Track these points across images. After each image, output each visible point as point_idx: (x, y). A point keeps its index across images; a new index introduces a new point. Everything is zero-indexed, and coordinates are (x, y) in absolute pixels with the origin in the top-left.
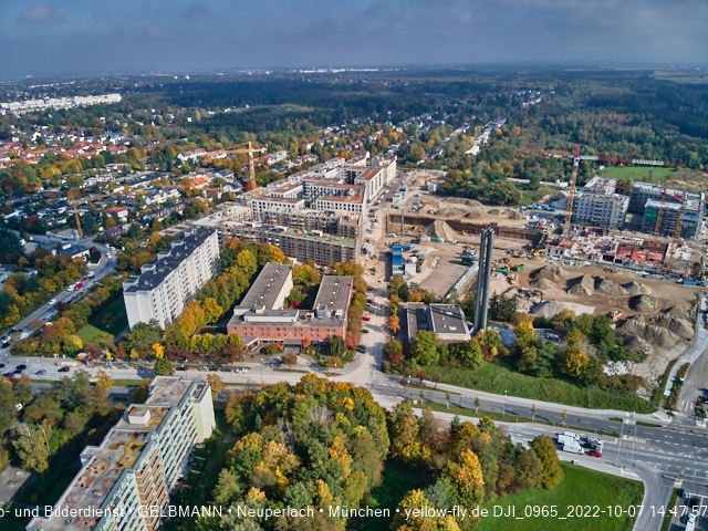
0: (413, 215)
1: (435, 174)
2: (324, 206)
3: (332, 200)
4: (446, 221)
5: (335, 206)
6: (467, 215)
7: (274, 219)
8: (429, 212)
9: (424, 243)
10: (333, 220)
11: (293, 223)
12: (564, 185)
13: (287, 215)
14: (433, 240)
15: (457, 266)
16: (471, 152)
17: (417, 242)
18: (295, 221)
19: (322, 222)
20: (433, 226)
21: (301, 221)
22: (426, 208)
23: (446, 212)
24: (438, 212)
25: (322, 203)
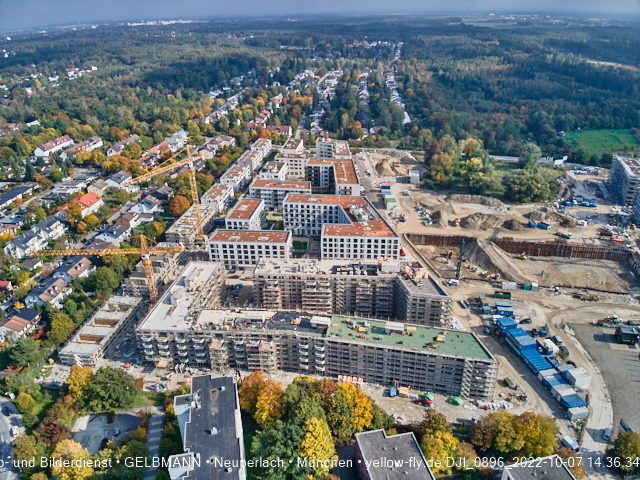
1: (393, 154)
2: (333, 243)
3: (346, 234)
4: (493, 240)
5: (352, 243)
6: (509, 225)
7: (276, 286)
8: (452, 224)
9: (516, 294)
10: (383, 281)
11: (310, 290)
12: (559, 162)
13: (299, 278)
14: (522, 287)
15: (614, 346)
16: (407, 120)
17: (507, 295)
18: (313, 287)
19: (365, 285)
20: (480, 250)
21: (327, 287)
22: (445, 217)
23: (480, 222)
24: (464, 223)
25: (331, 240)
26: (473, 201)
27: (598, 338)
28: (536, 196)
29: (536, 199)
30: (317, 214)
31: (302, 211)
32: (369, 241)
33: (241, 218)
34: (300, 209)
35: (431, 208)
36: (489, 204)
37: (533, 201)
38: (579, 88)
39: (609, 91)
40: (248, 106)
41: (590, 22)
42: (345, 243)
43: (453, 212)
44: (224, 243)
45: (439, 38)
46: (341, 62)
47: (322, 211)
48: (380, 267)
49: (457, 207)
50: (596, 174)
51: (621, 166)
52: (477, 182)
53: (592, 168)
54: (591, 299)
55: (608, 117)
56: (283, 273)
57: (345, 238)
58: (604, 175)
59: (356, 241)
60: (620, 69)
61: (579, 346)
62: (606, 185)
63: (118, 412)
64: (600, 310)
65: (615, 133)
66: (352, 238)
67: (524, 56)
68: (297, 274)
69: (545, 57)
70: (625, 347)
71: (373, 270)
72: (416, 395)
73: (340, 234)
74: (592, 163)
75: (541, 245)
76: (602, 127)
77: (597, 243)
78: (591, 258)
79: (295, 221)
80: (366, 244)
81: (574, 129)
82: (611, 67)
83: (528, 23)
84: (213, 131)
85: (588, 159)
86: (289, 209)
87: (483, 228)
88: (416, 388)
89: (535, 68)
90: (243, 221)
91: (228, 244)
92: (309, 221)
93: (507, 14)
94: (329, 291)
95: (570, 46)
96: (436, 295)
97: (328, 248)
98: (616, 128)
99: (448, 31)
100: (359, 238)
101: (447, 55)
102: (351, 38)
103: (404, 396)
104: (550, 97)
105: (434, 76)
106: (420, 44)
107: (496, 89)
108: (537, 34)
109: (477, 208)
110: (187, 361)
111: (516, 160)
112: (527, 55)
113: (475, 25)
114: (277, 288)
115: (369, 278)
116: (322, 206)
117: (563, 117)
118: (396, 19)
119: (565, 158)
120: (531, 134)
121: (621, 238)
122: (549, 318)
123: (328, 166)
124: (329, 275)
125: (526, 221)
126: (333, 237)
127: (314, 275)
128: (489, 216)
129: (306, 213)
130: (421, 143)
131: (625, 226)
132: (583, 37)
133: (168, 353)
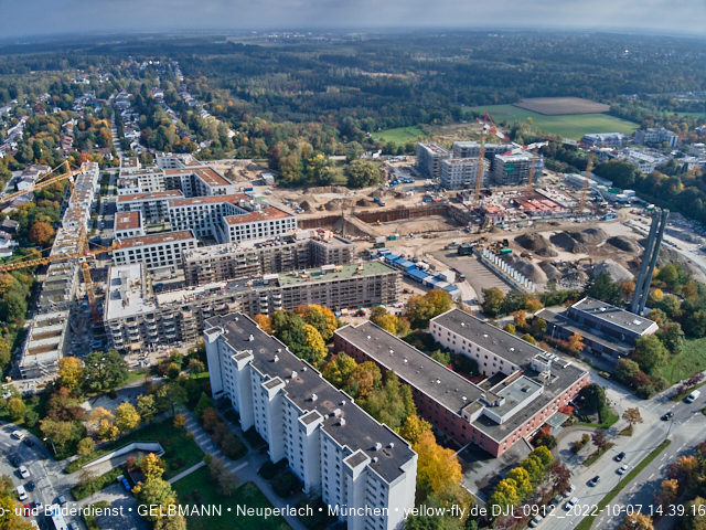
0: (306, 217)
1: (235, 164)
2: (240, 230)
3: (250, 221)
4: (353, 215)
5: (257, 228)
6: (361, 203)
7: (208, 269)
8: (320, 209)
9: (388, 244)
10: (300, 246)
11: (241, 266)
12: (376, 155)
13: (229, 258)
14: (389, 239)
15: (460, 258)
16: (231, 134)
17: (382, 245)
18: (243, 263)
19: (286, 252)
20: (349, 223)
21: (255, 261)
22: (312, 205)
23: (340, 204)
24: (328, 207)
25: (237, 228)
26: (326, 191)
27: (447, 256)
28: (371, 181)
29: (372, 183)
30: (205, 215)
31: (190, 214)
32: (272, 223)
33: (130, 228)
34: (186, 212)
35: (297, 201)
36: (339, 192)
37: (369, 185)
38: (367, 96)
39: (391, 97)
40: (42, 133)
41: (350, 38)
42: (251, 229)
43: (316, 201)
44: (130, 249)
45: (216, 56)
46: (122, 84)
47: (210, 210)
48: (294, 236)
49: (316, 196)
50: (405, 160)
51: (424, 149)
52: (326, 175)
53: (401, 157)
54: (435, 236)
55: (399, 118)
56: (213, 256)
57: (250, 224)
58: (412, 161)
59: (260, 225)
60: (391, 78)
61: (439, 263)
62: (415, 167)
63: (116, 389)
64: (442, 242)
65: (407, 129)
66: (256, 223)
67: (308, 72)
68: (226, 255)
69: (327, 72)
70: (467, 257)
71: (290, 240)
72: (354, 312)
73: (244, 221)
74: (400, 153)
75: (388, 212)
76: (396, 127)
77: (424, 204)
78: (424, 215)
79: (183, 226)
80: (269, 226)
81: (376, 130)
82: (385, 77)
83: (295, 41)
84: (16, 163)
85: (396, 151)
86: (175, 213)
87: (344, 207)
88: (351, 308)
89: (323, 82)
90: (134, 231)
91: (134, 249)
92: (197, 222)
93: (270, 32)
94: (257, 263)
95: (342, 61)
96: (344, 245)
97: (235, 236)
98: (406, 126)
99: (221, 49)
100: (262, 222)
101: (232, 72)
102: (115, 58)
103: (346, 315)
104: (346, 106)
105: (232, 93)
106: (199, 63)
107: (299, 102)
108: (309, 51)
109: (330, 196)
110: (157, 340)
111: (343, 158)
112: (310, 71)
113: (245, 44)
114: (210, 271)
115: (289, 245)
116: (209, 206)
117: (366, 120)
118: (151, 38)
119: (380, 151)
120: (345, 137)
121: (439, 199)
122: (415, 252)
123: (189, 175)
124: (255, 250)
125: (372, 199)
126: (239, 225)
127: (242, 252)
128: (344, 199)
129: (193, 215)
130: (258, 152)
131: (438, 190)
132: (350, 52)
133: (138, 337)
